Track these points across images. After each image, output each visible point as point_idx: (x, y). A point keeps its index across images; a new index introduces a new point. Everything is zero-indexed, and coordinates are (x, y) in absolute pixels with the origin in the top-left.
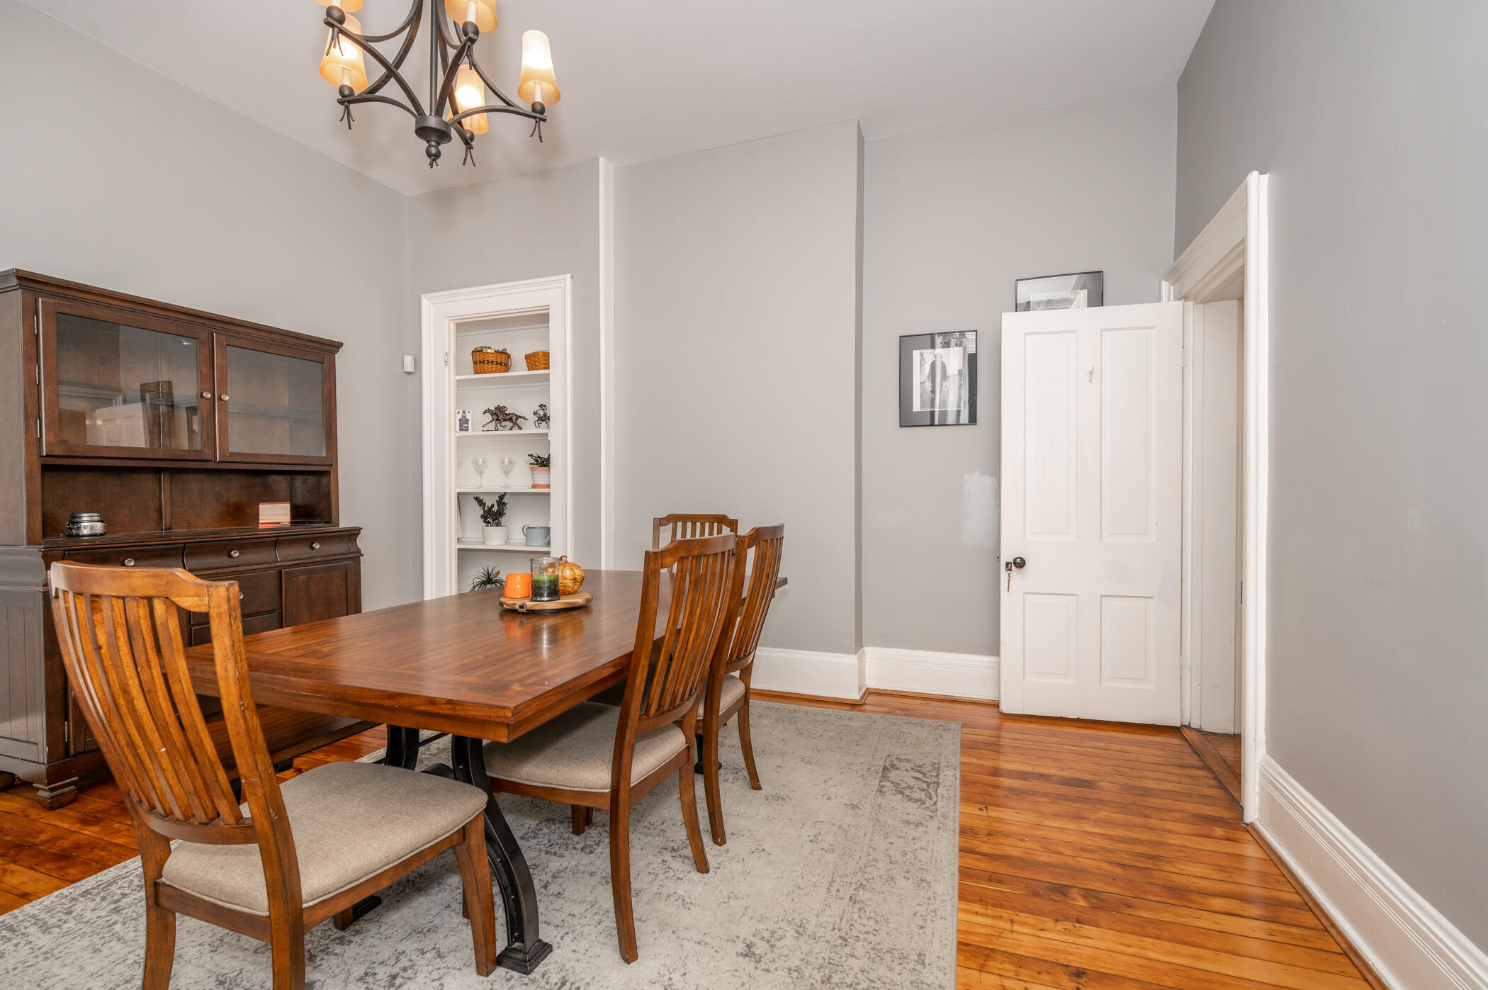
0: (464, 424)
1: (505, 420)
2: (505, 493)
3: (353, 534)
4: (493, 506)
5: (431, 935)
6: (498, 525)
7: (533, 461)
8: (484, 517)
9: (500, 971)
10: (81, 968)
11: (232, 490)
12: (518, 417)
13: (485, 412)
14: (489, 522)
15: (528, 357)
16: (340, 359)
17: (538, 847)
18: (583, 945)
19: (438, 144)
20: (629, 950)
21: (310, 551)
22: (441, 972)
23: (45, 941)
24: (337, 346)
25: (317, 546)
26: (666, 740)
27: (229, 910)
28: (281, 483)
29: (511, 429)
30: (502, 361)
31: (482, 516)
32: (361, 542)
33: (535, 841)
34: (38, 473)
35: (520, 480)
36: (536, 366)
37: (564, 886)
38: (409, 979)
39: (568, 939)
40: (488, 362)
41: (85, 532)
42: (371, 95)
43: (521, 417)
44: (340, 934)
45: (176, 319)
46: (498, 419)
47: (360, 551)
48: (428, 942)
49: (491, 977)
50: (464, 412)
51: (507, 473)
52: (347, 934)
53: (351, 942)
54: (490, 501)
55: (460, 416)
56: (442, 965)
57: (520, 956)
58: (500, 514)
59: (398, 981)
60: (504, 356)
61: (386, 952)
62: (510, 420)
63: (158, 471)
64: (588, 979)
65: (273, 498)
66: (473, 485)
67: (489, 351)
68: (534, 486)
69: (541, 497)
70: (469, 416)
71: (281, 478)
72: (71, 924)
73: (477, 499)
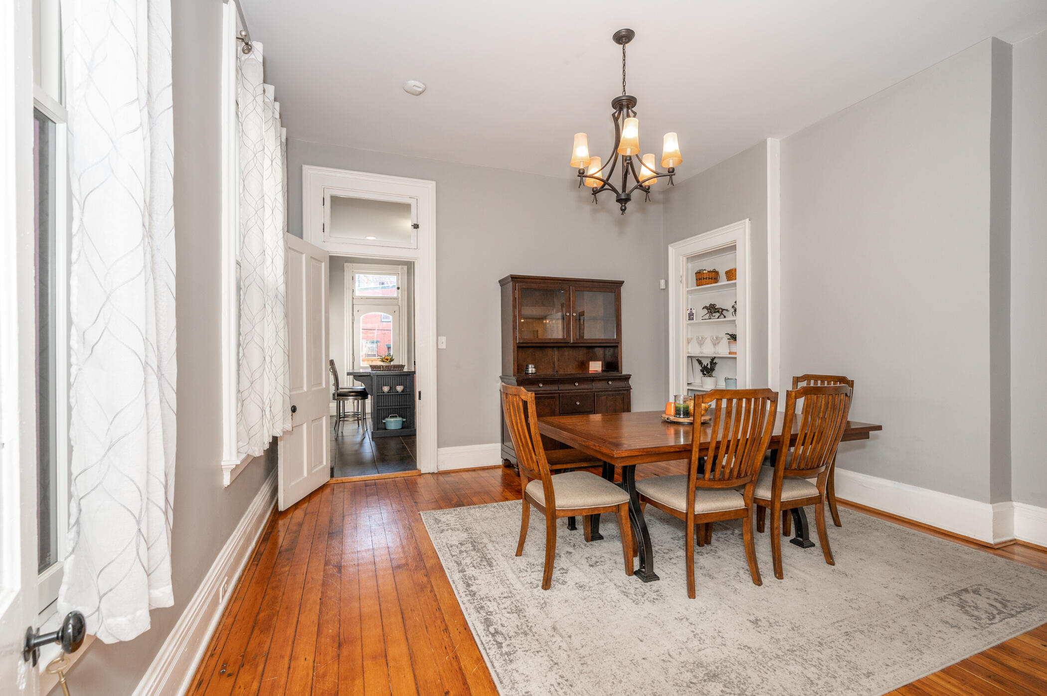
0: (691, 316)
1: (715, 312)
2: (715, 357)
3: (627, 378)
4: (707, 364)
5: (616, 556)
6: (710, 376)
7: (729, 337)
8: (702, 371)
9: (634, 577)
10: (515, 523)
11: (581, 354)
12: (723, 310)
13: (703, 308)
14: (705, 375)
15: (727, 273)
16: (624, 290)
17: (677, 544)
18: (673, 584)
19: (625, 204)
20: (692, 593)
21: (607, 384)
22: (613, 568)
23: (509, 513)
24: (621, 283)
25: (610, 383)
26: (727, 499)
27: (539, 504)
28: (599, 352)
29: (718, 318)
30: (713, 276)
31: (701, 371)
32: (631, 382)
33: (677, 541)
34: (516, 349)
35: (723, 350)
36: (731, 278)
37: (679, 562)
38: (602, 565)
39: (668, 579)
40: (704, 279)
41: (530, 372)
42: (602, 189)
43: (725, 310)
44: (586, 543)
45: (557, 283)
46: (711, 312)
47: (630, 387)
48: (613, 558)
49: (630, 577)
50: (691, 309)
51: (715, 345)
52: (588, 544)
53: (588, 546)
54: (706, 362)
55: (689, 312)
56: (614, 566)
57: (643, 574)
58: (712, 369)
59: (598, 564)
60: (714, 273)
61: (598, 554)
62: (718, 312)
63: (553, 347)
64: (669, 595)
65: (595, 359)
66: (696, 351)
67: (705, 272)
68: (730, 353)
69: (732, 358)
70: (694, 311)
71: (600, 349)
72: (515, 510)
73: (698, 360)
